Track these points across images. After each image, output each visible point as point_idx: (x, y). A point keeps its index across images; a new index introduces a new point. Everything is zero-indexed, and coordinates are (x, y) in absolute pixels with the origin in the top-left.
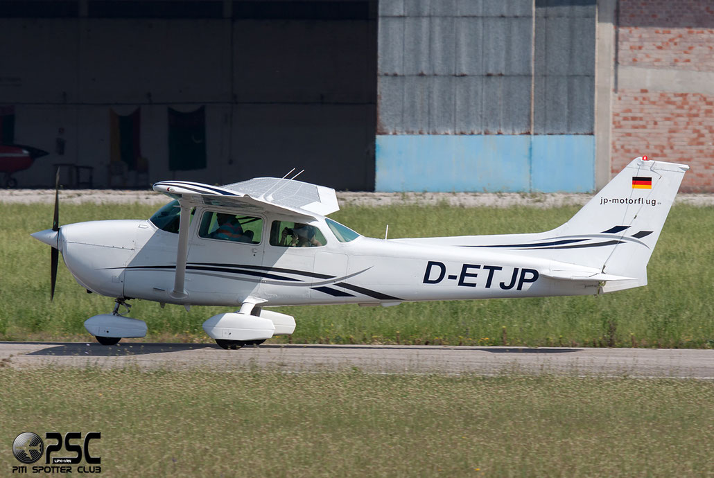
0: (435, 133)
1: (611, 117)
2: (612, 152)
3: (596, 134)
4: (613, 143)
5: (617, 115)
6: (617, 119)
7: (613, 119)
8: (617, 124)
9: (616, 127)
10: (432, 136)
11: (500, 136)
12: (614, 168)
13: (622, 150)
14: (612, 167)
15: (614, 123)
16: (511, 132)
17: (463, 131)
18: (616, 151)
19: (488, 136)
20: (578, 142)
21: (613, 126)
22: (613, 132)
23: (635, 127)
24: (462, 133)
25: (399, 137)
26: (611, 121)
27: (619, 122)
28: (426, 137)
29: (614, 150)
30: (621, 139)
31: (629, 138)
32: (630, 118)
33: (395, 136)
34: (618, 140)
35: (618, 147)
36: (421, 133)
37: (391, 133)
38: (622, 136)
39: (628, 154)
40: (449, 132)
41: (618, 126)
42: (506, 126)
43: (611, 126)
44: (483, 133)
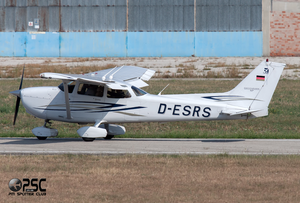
0: (85, 31)
1: (270, 24)
2: (270, 39)
3: (263, 31)
4: (271, 35)
5: (272, 22)
6: (272, 24)
7: (271, 24)
8: (272, 27)
9: (272, 28)
10: (84, 32)
11: (113, 32)
12: (271, 46)
13: (275, 38)
14: (270, 45)
15: (271, 26)
16: (118, 30)
17: (98, 30)
18: (272, 38)
19: (108, 32)
20: (255, 34)
21: (271, 27)
22: (270, 30)
23: (280, 28)
24: (97, 31)
25: (70, 32)
26: (270, 25)
27: (273, 26)
28: (81, 33)
29: (271, 38)
30: (274, 33)
31: (277, 33)
32: (278, 24)
33: (68, 33)
34: (273, 33)
35: (273, 36)
36: (79, 31)
37: (66, 31)
38: (274, 32)
39: (277, 40)
40: (92, 30)
41: (273, 27)
42: (116, 28)
43: (270, 27)
44: (106, 31)
